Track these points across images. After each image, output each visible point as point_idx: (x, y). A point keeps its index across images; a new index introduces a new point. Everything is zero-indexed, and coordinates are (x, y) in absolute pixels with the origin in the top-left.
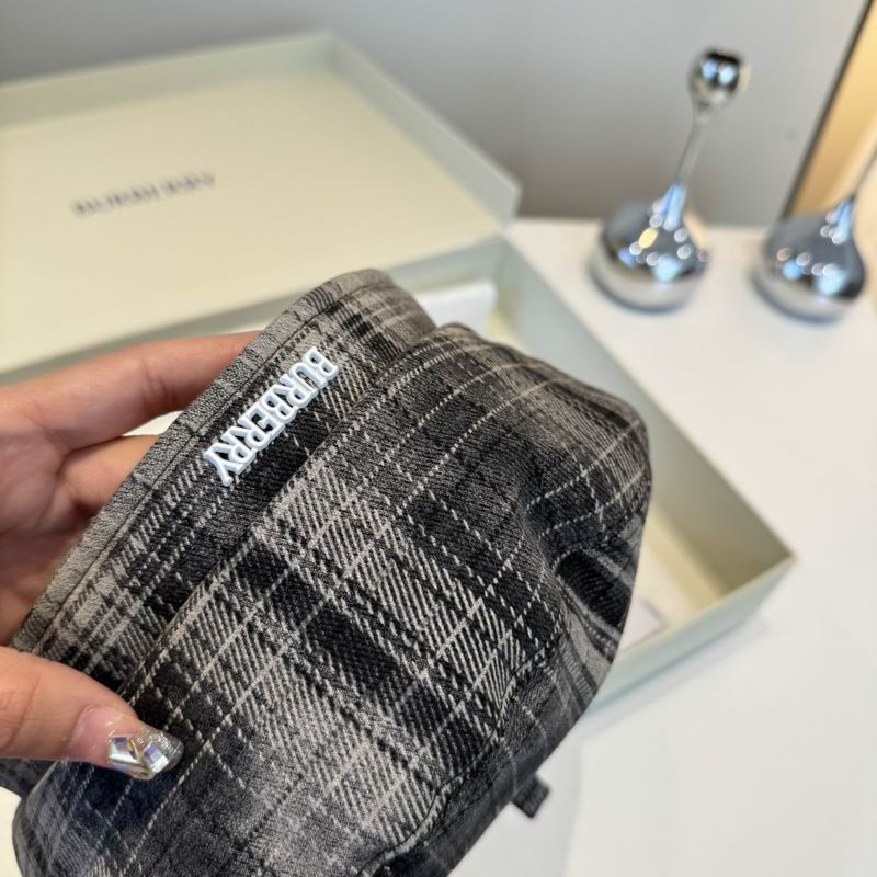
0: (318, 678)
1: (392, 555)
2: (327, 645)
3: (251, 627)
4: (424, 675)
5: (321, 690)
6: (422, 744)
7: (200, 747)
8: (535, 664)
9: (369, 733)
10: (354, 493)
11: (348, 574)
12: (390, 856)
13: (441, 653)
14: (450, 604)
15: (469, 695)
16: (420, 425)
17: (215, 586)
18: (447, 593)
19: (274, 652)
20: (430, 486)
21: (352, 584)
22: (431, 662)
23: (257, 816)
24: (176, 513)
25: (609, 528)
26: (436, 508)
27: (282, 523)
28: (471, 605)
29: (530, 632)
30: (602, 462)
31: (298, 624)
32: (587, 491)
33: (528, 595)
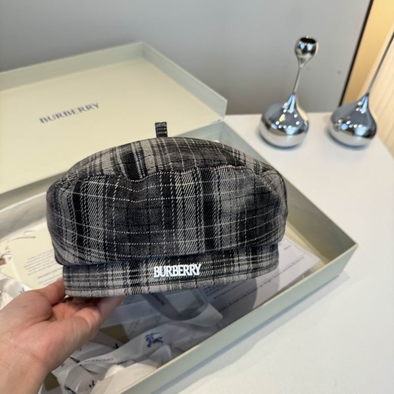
0: (219, 213)
1: (184, 223)
2: (211, 218)
3: (221, 234)
4: (201, 195)
5: (220, 211)
6: (212, 183)
7: (247, 220)
8: (174, 172)
9: (219, 194)
10: (179, 242)
11: (196, 228)
12: (234, 167)
13: (194, 196)
14: (183, 204)
15: (197, 183)
16: (149, 244)
17: (220, 248)
18: (182, 206)
19: (221, 225)
20: (162, 229)
21: (197, 225)
22: (198, 196)
23: (247, 197)
24: (214, 269)
25: (117, 178)
26: (166, 224)
27: (198, 250)
28: (179, 199)
29: (171, 180)
30: (103, 196)
31: (213, 227)
32: (116, 193)
33: (164, 187)
